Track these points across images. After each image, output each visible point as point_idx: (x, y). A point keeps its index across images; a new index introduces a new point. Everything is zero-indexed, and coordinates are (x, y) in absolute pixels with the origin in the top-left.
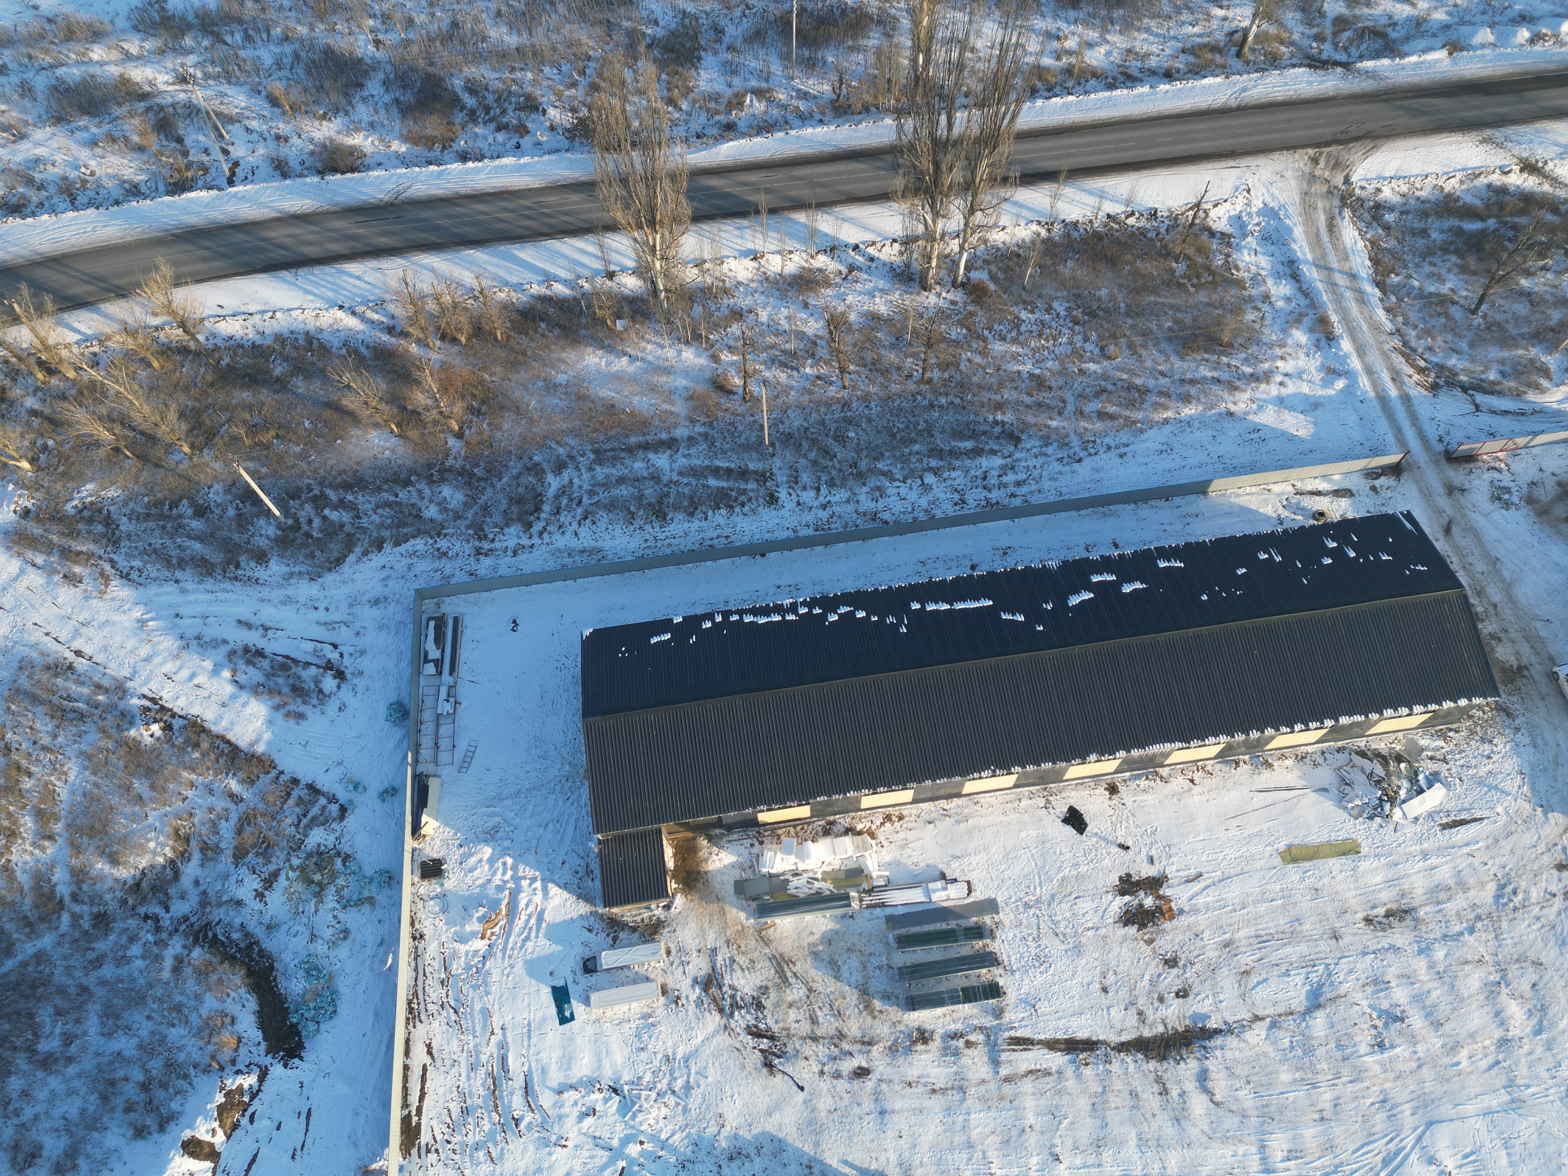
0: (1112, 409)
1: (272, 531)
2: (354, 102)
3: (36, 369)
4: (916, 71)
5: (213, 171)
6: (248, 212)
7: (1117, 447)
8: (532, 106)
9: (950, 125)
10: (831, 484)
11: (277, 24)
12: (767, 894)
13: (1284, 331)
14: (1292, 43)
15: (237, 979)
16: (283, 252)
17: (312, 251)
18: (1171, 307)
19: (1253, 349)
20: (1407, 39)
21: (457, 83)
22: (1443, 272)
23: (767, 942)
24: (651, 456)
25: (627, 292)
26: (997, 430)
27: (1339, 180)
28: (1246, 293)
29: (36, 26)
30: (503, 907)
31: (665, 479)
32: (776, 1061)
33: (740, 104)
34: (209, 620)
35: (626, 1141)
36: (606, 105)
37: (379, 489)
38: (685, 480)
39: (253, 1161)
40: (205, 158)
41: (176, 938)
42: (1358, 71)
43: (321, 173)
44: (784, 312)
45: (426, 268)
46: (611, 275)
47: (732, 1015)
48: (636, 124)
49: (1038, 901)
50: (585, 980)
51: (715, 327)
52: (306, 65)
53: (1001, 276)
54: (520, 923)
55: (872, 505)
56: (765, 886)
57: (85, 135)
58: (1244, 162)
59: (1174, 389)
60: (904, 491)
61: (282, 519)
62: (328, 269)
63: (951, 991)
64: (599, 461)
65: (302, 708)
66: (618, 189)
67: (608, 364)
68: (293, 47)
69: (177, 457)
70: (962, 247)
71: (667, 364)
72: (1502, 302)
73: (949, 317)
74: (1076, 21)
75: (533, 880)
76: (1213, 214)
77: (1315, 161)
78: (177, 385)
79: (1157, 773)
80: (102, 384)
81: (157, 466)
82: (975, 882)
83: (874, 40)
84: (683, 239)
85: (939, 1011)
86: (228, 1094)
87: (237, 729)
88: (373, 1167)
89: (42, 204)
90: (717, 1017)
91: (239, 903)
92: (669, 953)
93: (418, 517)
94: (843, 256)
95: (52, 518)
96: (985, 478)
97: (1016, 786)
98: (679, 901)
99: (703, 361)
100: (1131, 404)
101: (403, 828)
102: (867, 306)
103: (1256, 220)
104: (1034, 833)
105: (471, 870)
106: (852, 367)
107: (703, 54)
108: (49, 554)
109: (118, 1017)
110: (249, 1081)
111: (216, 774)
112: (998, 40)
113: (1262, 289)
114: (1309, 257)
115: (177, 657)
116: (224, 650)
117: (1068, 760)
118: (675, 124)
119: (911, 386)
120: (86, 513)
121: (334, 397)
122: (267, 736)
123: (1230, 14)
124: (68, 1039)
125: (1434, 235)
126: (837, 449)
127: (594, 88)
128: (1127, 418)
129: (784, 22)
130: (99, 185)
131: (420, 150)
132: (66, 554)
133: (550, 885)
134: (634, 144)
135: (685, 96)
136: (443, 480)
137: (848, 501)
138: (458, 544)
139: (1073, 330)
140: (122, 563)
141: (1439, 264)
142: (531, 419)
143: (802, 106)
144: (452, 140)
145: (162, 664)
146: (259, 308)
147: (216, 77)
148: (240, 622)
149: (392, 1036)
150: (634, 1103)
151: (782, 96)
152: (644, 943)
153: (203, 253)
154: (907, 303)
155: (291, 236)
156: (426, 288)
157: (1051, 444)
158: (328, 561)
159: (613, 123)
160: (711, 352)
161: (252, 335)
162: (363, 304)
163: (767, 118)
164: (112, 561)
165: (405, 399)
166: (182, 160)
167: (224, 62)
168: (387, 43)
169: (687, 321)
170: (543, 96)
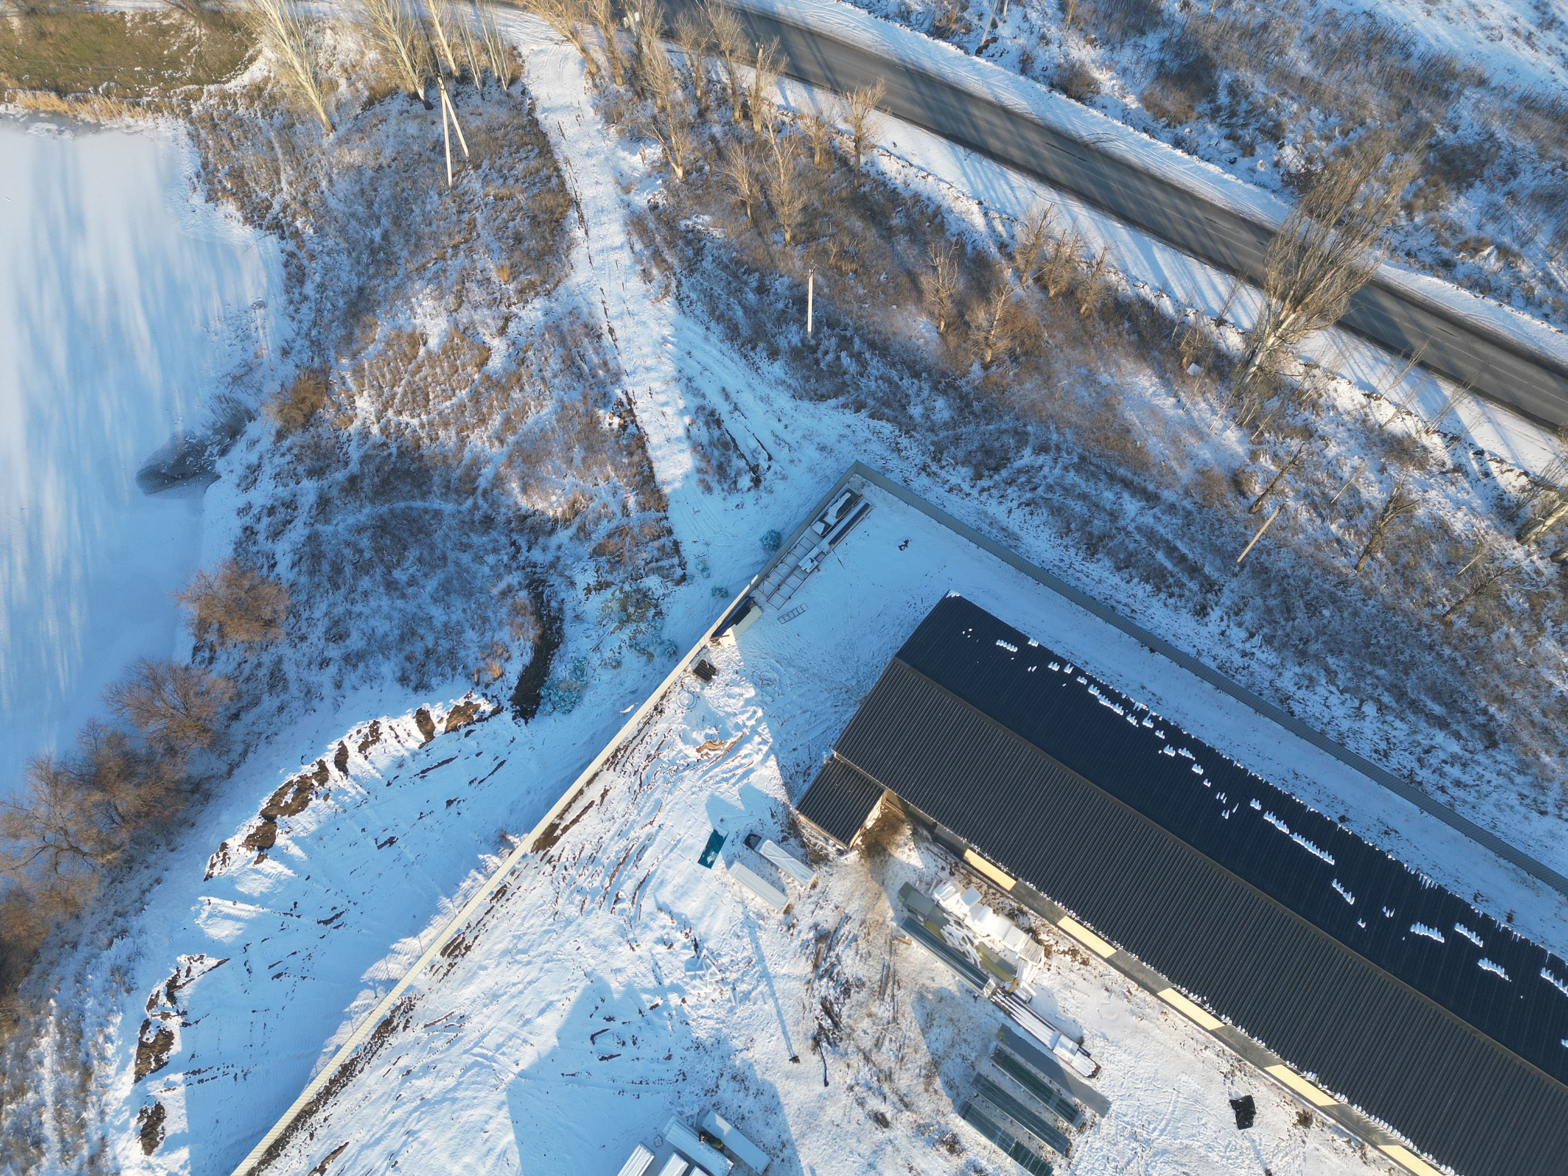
1: (795, 340)
2: (1126, 43)
3: (738, 107)
5: (973, 34)
6: (973, 83)
8: (1275, 134)
10: (1268, 640)
12: (923, 916)
15: (532, 633)
16: (973, 132)
17: (994, 144)
21: (1226, 77)
23: (892, 951)
24: (1126, 496)
25: (1223, 345)
26: (1481, 719)
30: (729, 742)
31: (1121, 523)
32: (825, 1044)
33: (1476, 251)
34: (706, 373)
35: (676, 988)
36: (1344, 172)
37: (893, 365)
38: (1138, 537)
39: (447, 761)
40: (975, 21)
41: (519, 573)
43: (1053, 86)
44: (1356, 461)
45: (1070, 215)
46: (1220, 322)
47: (821, 977)
48: (1357, 206)
49: (1148, 1142)
50: (740, 847)
51: (1278, 429)
54: (731, 764)
55: (1292, 688)
56: (927, 909)
60: (1334, 700)
61: (809, 336)
62: (995, 167)
63: (1007, 1135)
64: (1078, 468)
65: (714, 485)
66: (1291, 252)
67: (1154, 394)
69: (777, 238)
71: (1206, 430)
73: (1522, 581)
75: (764, 742)
78: (818, 184)
79: (1362, 1147)
80: (772, 148)
81: (760, 234)
82: (1104, 1072)
84: (1313, 334)
85: (984, 1140)
86: (468, 704)
87: (664, 463)
88: (510, 837)
90: (810, 968)
91: (572, 584)
92: (814, 886)
93: (904, 407)
94: (1460, 452)
95: (667, 223)
96: (1427, 752)
97: (1212, 1033)
98: (853, 857)
99: (1240, 450)
101: (710, 625)
102: (1445, 512)
104: (1195, 1086)
105: (730, 696)
106: (1379, 555)
107: (1478, 183)
108: (646, 247)
109: (448, 594)
110: (486, 707)
111: (627, 484)
115: (667, 383)
116: (699, 401)
117: (1286, 1055)
118: (1395, 229)
119: (1426, 614)
120: (690, 235)
121: (918, 270)
122: (677, 485)
124: (413, 581)
126: (1301, 615)
127: (1345, 152)
131: (1147, 115)
132: (657, 255)
133: (772, 757)
134: (1339, 222)
135: (1426, 210)
136: (945, 393)
137: (1272, 667)
138: (915, 451)
140: (685, 289)
142: (1052, 394)
143: (1539, 290)
144: (1181, 123)
145: (655, 380)
146: (920, 164)
148: (724, 389)
149: (590, 762)
150: (701, 968)
151: (1525, 269)
152: (803, 862)
153: (916, 96)
154: (1489, 538)
155: (989, 123)
156: (1058, 231)
157: (1525, 774)
158: (815, 391)
159: (1337, 191)
160: (1254, 447)
161: (899, 181)
162: (999, 211)
163: (1492, 279)
164: (679, 284)
165: (969, 308)
166: (957, 13)
168: (1194, 10)
169: (1257, 406)
170: (1293, 132)
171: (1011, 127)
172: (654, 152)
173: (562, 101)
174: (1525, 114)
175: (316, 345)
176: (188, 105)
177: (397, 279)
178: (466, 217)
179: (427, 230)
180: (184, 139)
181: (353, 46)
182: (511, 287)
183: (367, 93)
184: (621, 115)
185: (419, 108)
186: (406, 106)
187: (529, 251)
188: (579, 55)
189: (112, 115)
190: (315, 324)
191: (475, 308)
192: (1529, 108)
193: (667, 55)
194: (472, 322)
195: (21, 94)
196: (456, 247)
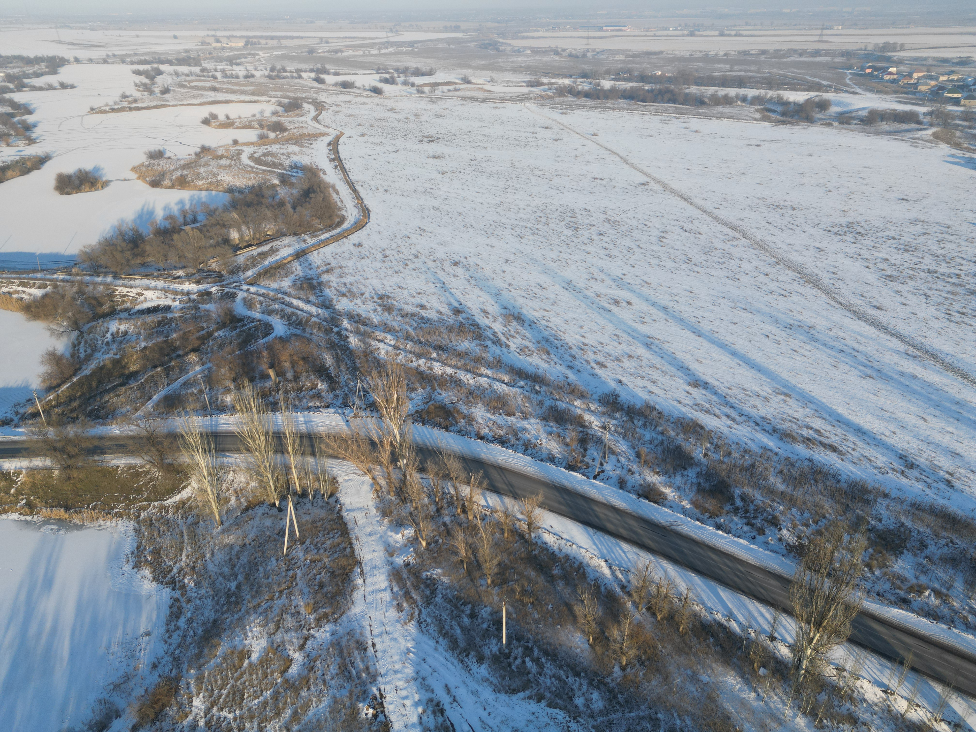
1: (495, 649)
2: (677, 474)
3: (460, 507)
5: (590, 469)
8: (775, 523)
11: (662, 426)
16: (597, 520)
17: (611, 527)
21: (737, 492)
25: (778, 655)
29: (562, 384)
33: (920, 593)
34: (435, 674)
36: (822, 545)
37: (561, 667)
40: (591, 462)
43: (639, 496)
45: (662, 568)
46: (773, 639)
48: (837, 565)
51: (831, 716)
52: (664, 448)
57: (550, 429)
61: (504, 647)
62: (613, 540)
66: (804, 593)
67: (740, 690)
68: (663, 438)
69: (483, 582)
71: (782, 717)
78: (507, 549)
80: (479, 529)
81: (472, 580)
84: (835, 647)
89: (513, 445)
93: (571, 699)
95: (415, 574)
107: (905, 551)
108: (401, 589)
115: (408, 681)
116: (429, 695)
118: (865, 579)
120: (429, 581)
121: (572, 602)
127: (819, 533)
130: (540, 450)
131: (697, 512)
132: (407, 595)
134: (829, 575)
135: (880, 568)
136: (598, 687)
140: (423, 616)
142: (671, 689)
143: (971, 618)
144: (717, 516)
145: (400, 679)
146: (568, 537)
147: (619, 434)
148: (446, 686)
151: (956, 604)
153: (561, 500)
155: (605, 514)
156: (656, 577)
158: (509, 687)
159: (821, 556)
161: (556, 548)
162: (618, 566)
163: (938, 611)
164: (420, 612)
165: (607, 627)
166: (580, 458)
167: (628, 429)
168: (711, 457)
169: (812, 699)
170: (784, 521)
171: (618, 517)
172: (410, 532)
173: (358, 506)
175: (177, 661)
176: (139, 513)
177: (240, 614)
178: (291, 573)
179: (265, 581)
180: (131, 532)
181: (243, 480)
182: (312, 617)
183: (246, 504)
184: (392, 512)
185: (274, 511)
186: (267, 510)
187: (327, 593)
188: (371, 481)
189: (92, 519)
190: (179, 645)
191: (287, 631)
192: (918, 509)
193: (420, 480)
194: (283, 642)
195: (44, 510)
196: (281, 592)
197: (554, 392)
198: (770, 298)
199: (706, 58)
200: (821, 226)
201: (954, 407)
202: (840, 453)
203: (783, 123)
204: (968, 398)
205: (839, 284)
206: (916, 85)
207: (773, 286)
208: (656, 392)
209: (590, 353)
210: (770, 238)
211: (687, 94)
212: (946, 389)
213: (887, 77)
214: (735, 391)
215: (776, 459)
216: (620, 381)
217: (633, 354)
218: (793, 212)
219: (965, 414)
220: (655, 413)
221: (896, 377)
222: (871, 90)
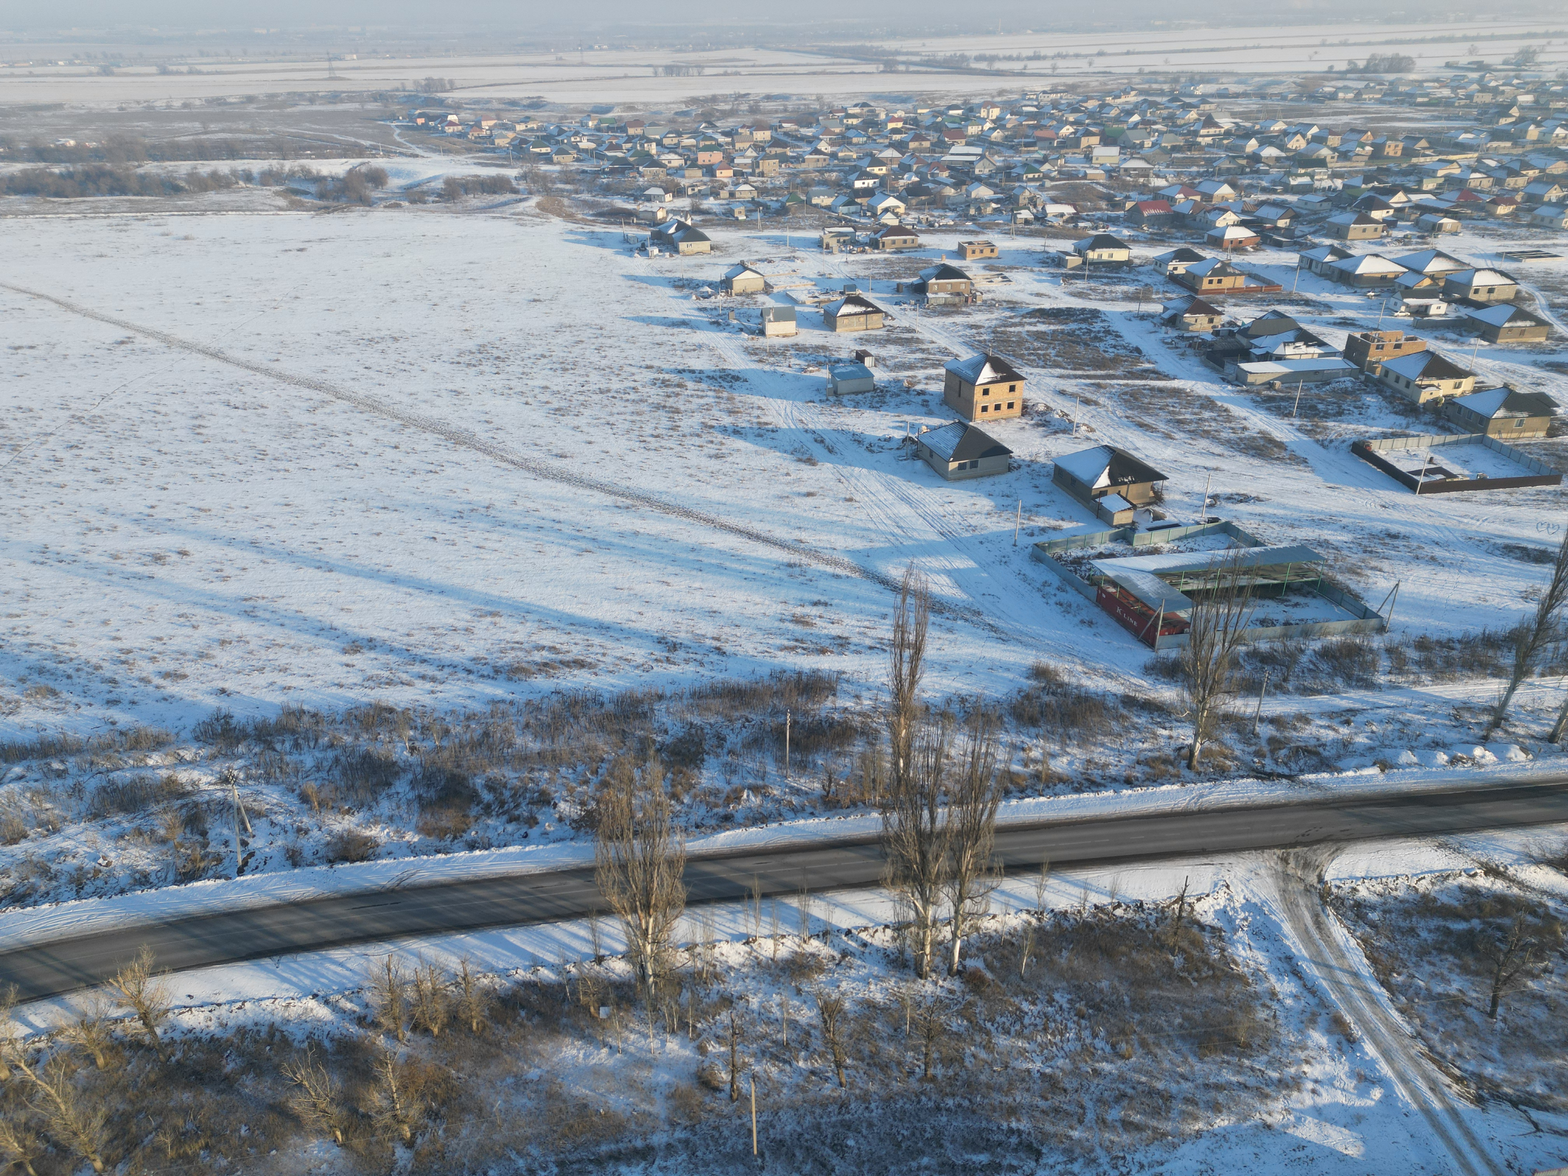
0: (1137, 1118)
2: (379, 798)
4: (898, 772)
5: (226, 862)
6: (248, 899)
7: (1151, 1166)
8: (545, 800)
9: (933, 819)
11: (327, 734)
13: (1301, 1031)
14: (1236, 758)
16: (272, 939)
17: (300, 937)
18: (1177, 1002)
19: (1274, 1051)
20: (1339, 757)
21: (479, 782)
22: (1445, 972)
24: (623, 1169)
25: (614, 977)
26: (1014, 1140)
27: (1313, 879)
28: (1251, 989)
29: (107, 738)
33: (738, 799)
36: (614, 799)
40: (222, 849)
42: (1303, 782)
43: (331, 862)
44: (776, 998)
45: (412, 953)
46: (600, 960)
48: (640, 815)
51: (703, 1014)
52: (344, 768)
53: (996, 964)
57: (115, 829)
58: (1217, 859)
59: (1200, 1096)
62: (313, 956)
66: (616, 875)
67: (586, 1056)
68: (335, 753)
70: (954, 934)
71: (650, 1056)
72: (1517, 1005)
73: (948, 1007)
74: (1037, 737)
76: (1198, 907)
77: (1285, 860)
78: (114, 1086)
83: (858, 747)
84: (676, 923)
89: (48, 893)
94: (836, 941)
99: (688, 1053)
100: (1156, 1112)
102: (862, 993)
103: (1242, 916)
106: (849, 1061)
107: (706, 757)
112: (970, 749)
113: (1266, 985)
114: (1306, 955)
118: (676, 815)
119: (914, 1084)
121: (281, 1099)
123: (1174, 733)
125: (1424, 934)
126: (835, 1161)
127: (604, 785)
128: (1155, 1130)
129: (779, 732)
130: (111, 874)
131: (432, 840)
134: (636, 833)
135: (687, 791)
139: (1079, 1025)
141: (1438, 963)
142: (493, 1123)
143: (795, 800)
144: (464, 831)
146: (229, 998)
147: (257, 779)
151: (776, 792)
153: (191, 941)
154: (903, 991)
155: (283, 923)
156: (408, 973)
157: (1076, 1159)
159: (618, 814)
160: (697, 1042)
161: (213, 1027)
162: (339, 992)
163: (762, 810)
166: (199, 852)
167: (268, 765)
168: (422, 749)
169: (675, 1007)
170: (557, 792)
171: (309, 915)
174: (700, 702)
192: (700, 698)
197: (95, 759)
198: (415, 480)
199: (149, 113)
200: (444, 358)
201: (692, 556)
202: (590, 666)
203: (327, 210)
204: (701, 540)
205: (500, 435)
206: (490, 138)
207: (412, 461)
208: (294, 684)
209: (143, 664)
210: (379, 391)
211: (143, 177)
212: (676, 537)
213: (450, 130)
214: (418, 636)
215: (514, 710)
216: (223, 691)
217: (227, 636)
218: (398, 345)
219: (706, 560)
220: (306, 718)
221: (616, 540)
222: (435, 151)
